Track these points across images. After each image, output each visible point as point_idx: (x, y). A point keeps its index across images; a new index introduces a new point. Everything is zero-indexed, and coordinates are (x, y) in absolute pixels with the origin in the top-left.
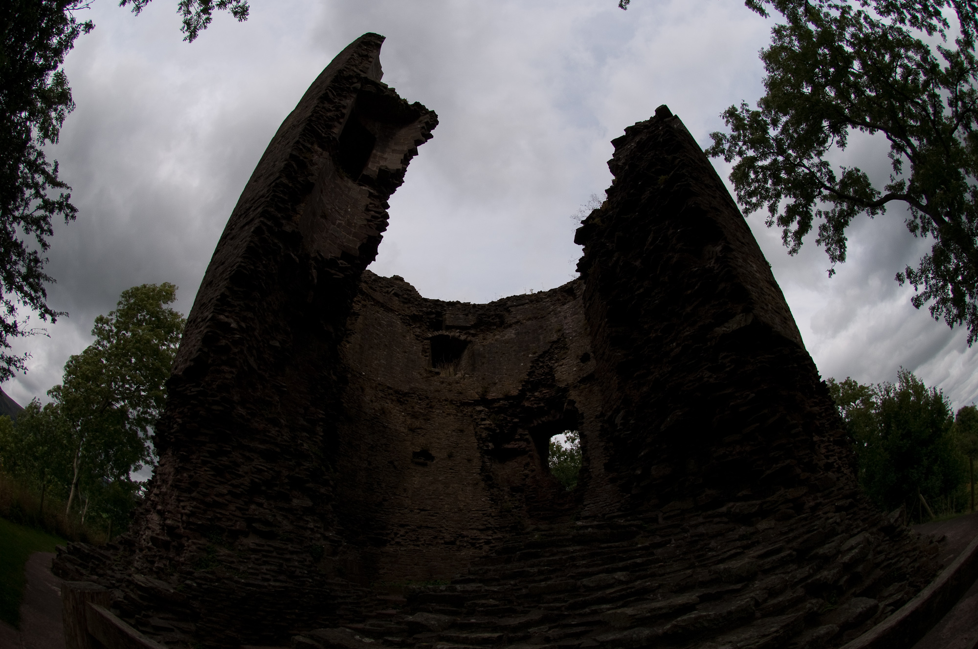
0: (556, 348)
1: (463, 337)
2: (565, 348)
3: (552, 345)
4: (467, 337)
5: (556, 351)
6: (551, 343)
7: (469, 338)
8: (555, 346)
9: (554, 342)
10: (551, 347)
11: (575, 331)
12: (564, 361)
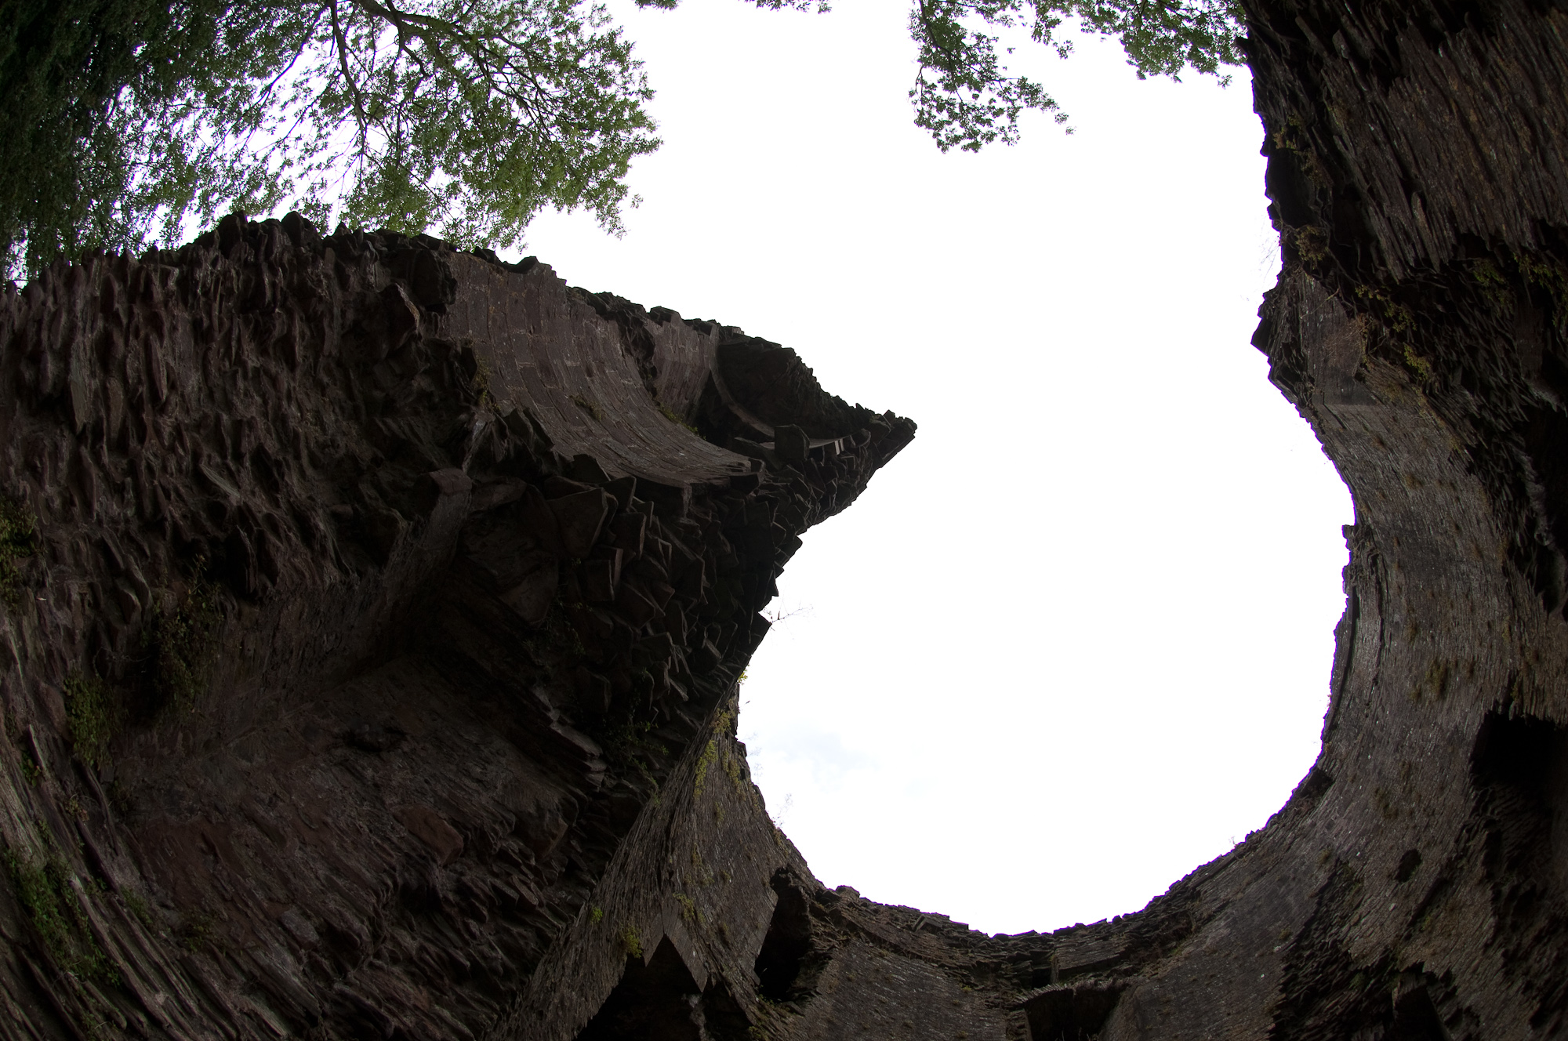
0: (1332, 899)
1: (1104, 985)
2: (1354, 881)
3: (1321, 898)
4: (1115, 980)
5: (1333, 906)
6: (1317, 895)
7: (1120, 981)
8: (1327, 896)
9: (1323, 890)
10: (1319, 904)
11: (1362, 835)
12: (1361, 910)
